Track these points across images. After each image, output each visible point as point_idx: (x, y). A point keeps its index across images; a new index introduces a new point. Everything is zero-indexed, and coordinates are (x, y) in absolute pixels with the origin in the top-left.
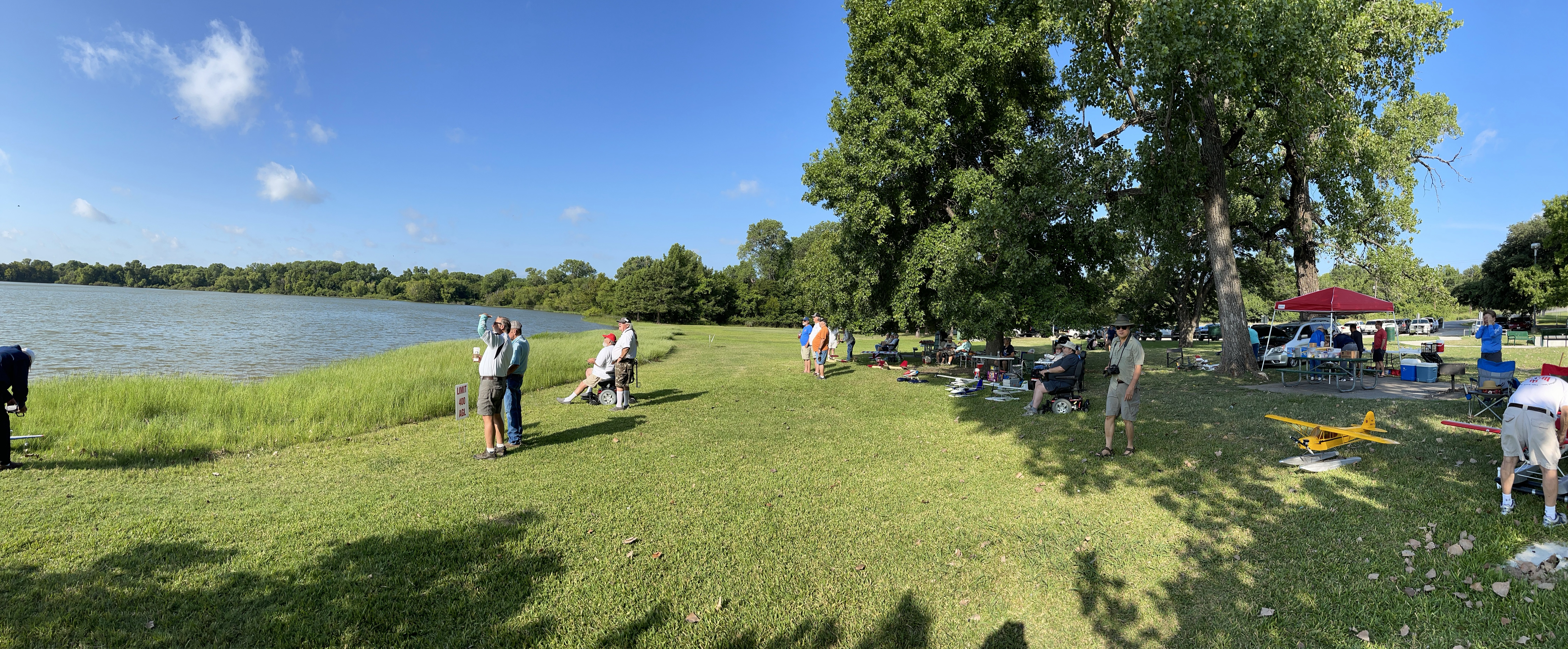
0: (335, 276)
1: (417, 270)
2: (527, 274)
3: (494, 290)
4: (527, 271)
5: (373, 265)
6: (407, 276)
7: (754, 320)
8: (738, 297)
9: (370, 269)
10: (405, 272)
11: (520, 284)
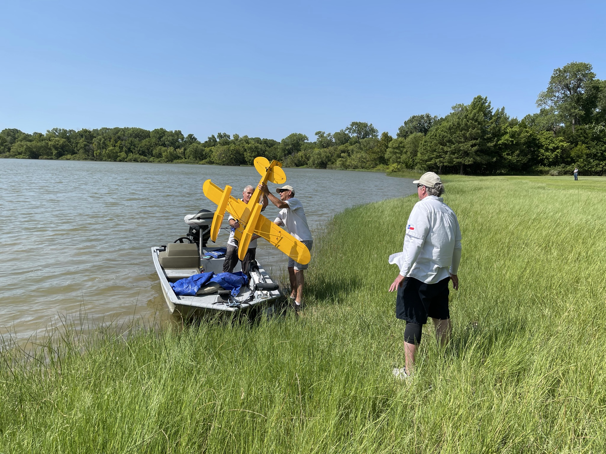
0: (145, 142)
1: (220, 136)
2: (317, 137)
3: (290, 153)
4: (316, 134)
5: (180, 132)
6: (212, 142)
7: (559, 168)
8: (541, 146)
9: (178, 135)
10: (210, 138)
11: (312, 146)
